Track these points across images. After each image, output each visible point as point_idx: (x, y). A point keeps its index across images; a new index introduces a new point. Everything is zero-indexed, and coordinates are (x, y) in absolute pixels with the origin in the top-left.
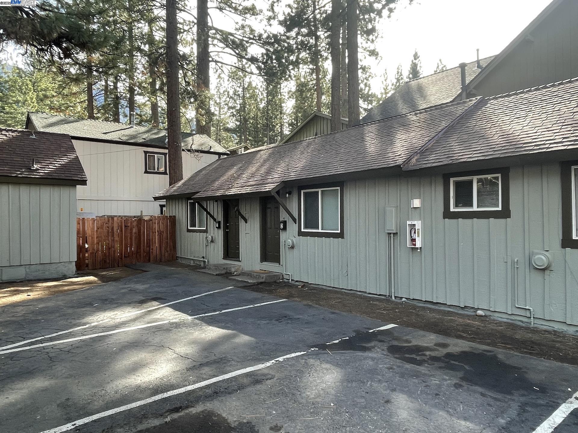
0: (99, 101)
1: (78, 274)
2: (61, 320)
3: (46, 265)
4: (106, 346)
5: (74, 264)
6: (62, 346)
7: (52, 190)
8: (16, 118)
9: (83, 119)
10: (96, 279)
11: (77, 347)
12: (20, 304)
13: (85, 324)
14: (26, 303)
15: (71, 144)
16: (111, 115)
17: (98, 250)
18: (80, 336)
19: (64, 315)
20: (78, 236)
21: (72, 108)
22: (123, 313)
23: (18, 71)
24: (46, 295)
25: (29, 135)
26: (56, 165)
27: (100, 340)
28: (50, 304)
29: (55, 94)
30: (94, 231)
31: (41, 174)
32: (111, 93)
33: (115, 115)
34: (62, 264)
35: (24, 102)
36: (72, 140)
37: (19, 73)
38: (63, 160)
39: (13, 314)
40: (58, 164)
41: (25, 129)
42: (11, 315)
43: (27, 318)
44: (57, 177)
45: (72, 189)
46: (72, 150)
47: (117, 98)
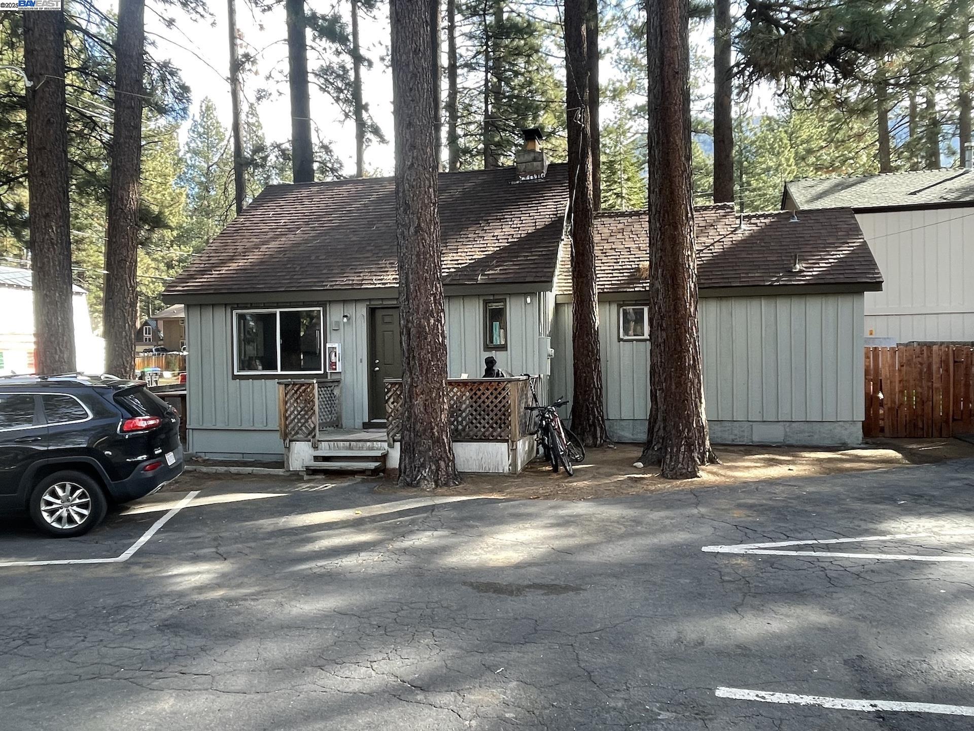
0: (900, 137)
1: (867, 443)
2: (843, 518)
3: (814, 424)
4: (925, 582)
5: (860, 425)
6: (846, 563)
7: (824, 302)
8: (765, 194)
9: (872, 176)
10: (899, 456)
11: (873, 571)
12: (778, 481)
13: (883, 533)
14: (787, 481)
15: (853, 222)
16: (922, 157)
17: (901, 404)
18: (876, 553)
19: (847, 511)
20: (866, 379)
21: (852, 161)
22: (956, 526)
23: (768, 122)
24: (816, 472)
25: (789, 219)
26: (831, 261)
27: (912, 568)
28: (825, 489)
29: (824, 144)
30: (894, 371)
31: (807, 278)
32: (922, 118)
33: (931, 156)
34: (840, 423)
35: (777, 168)
36: (856, 215)
37: (769, 125)
38: (842, 251)
39: (770, 496)
40: (834, 259)
41: (782, 209)
42: (768, 496)
43: (790, 505)
44: (832, 281)
45: (856, 299)
46: (856, 233)
47: (935, 124)
